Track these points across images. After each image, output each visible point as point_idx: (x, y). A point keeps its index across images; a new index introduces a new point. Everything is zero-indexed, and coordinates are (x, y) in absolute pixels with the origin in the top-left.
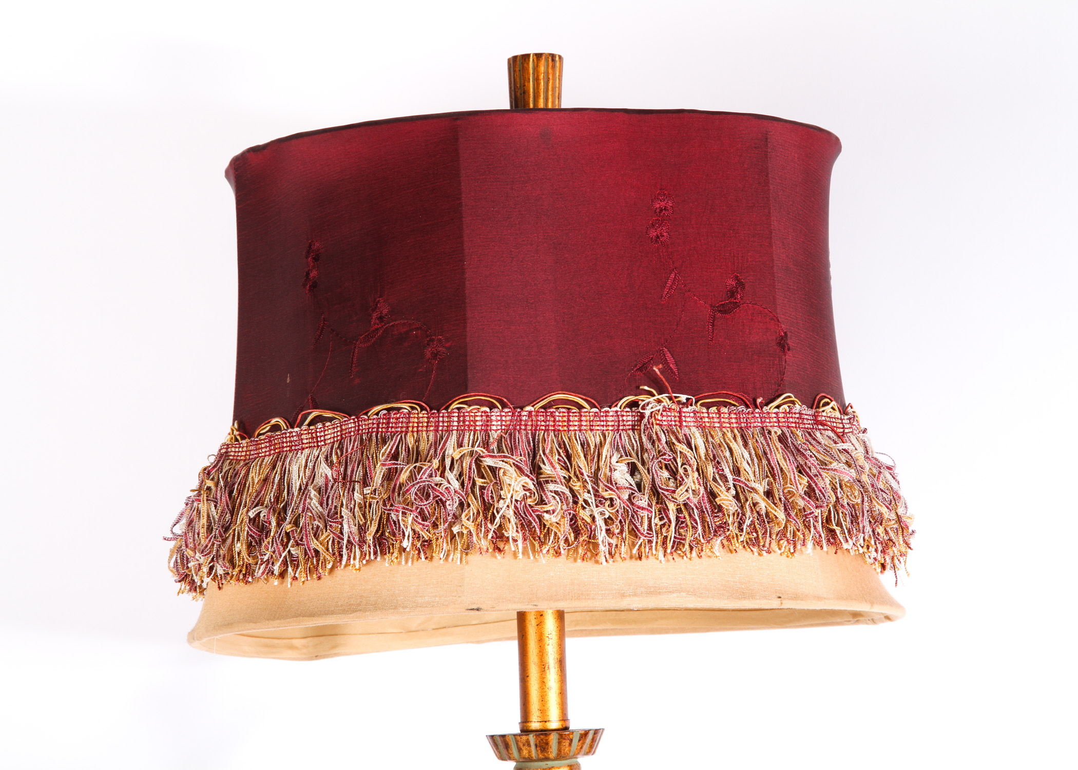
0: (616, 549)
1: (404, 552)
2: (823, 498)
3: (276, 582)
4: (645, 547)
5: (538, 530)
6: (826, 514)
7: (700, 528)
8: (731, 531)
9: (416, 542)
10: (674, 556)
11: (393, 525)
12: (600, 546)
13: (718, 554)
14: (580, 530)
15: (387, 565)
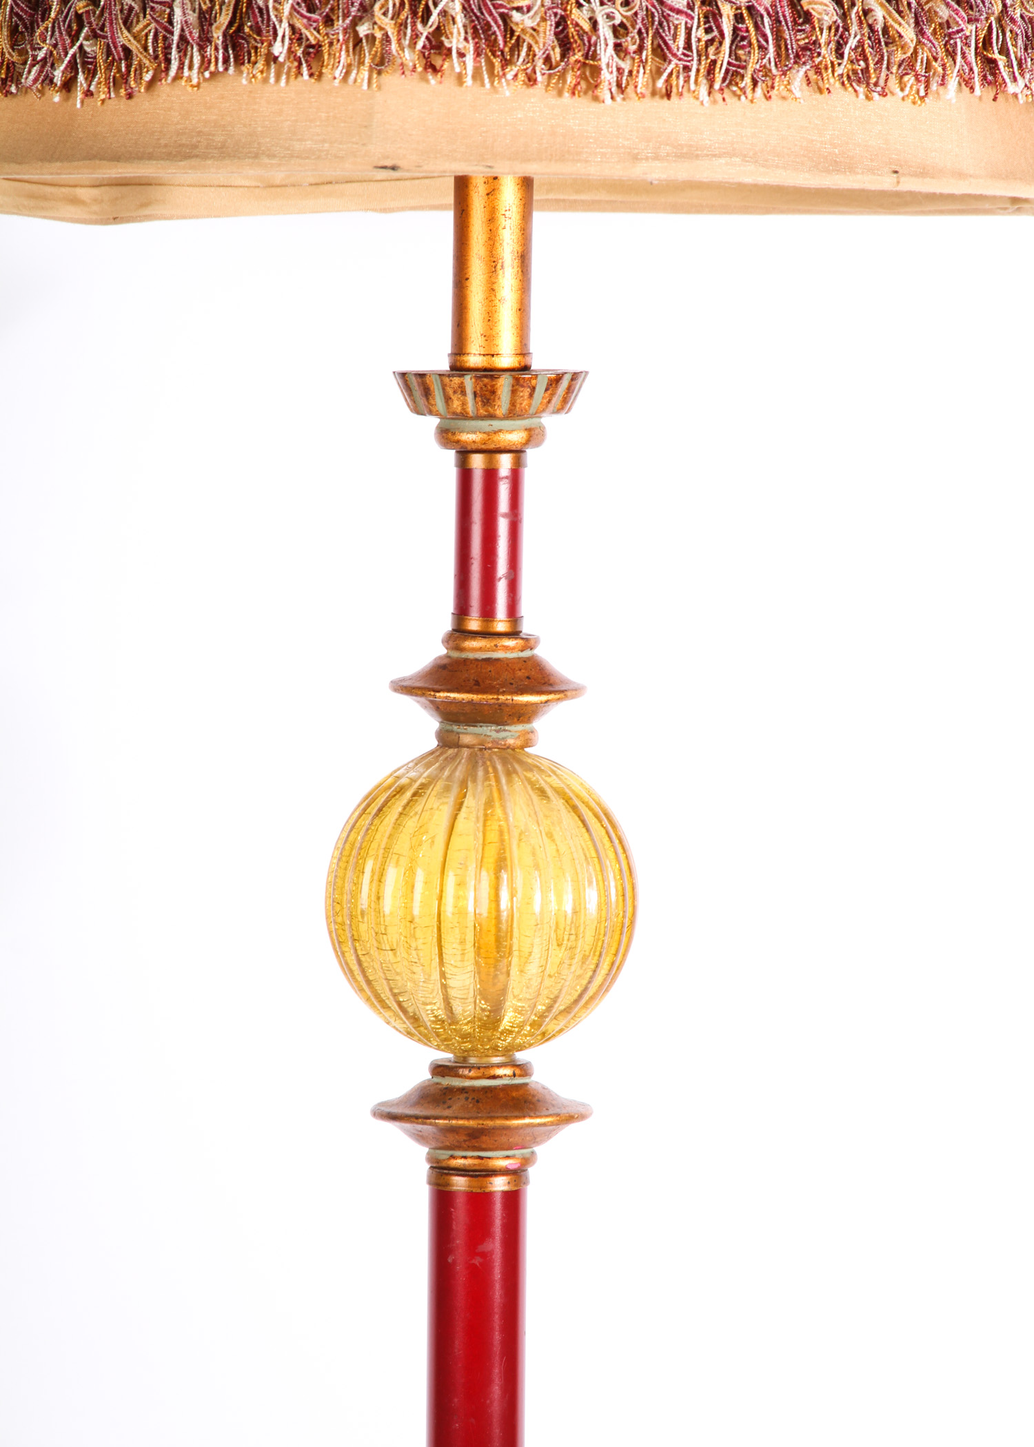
0: (629, 79)
1: (275, 63)
2: (981, 5)
3: (57, 98)
4: (678, 77)
5: (500, 38)
6: (984, 32)
7: (771, 48)
8: (824, 57)
9: (295, 47)
10: (725, 95)
11: (258, 15)
12: (602, 72)
13: (798, 94)
14: (570, 43)
15: (244, 82)
